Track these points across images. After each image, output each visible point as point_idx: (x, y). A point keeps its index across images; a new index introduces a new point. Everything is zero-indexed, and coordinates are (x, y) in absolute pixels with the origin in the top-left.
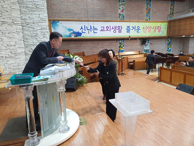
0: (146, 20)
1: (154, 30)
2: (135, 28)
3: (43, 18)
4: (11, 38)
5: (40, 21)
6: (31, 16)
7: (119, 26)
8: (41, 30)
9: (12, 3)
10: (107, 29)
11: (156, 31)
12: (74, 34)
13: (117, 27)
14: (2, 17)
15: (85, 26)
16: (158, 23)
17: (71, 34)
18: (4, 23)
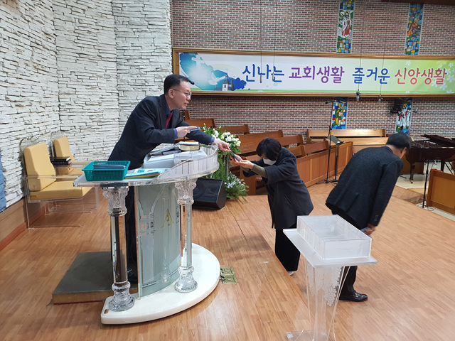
0: (406, 53)
1: (425, 77)
2: (376, 73)
3: (162, 45)
4: (93, 88)
5: (153, 54)
6: (136, 42)
7: (335, 68)
8: (156, 73)
9: (100, 14)
10: (307, 74)
11: (432, 82)
12: (229, 84)
13: (331, 70)
14: (79, 45)
15: (254, 65)
16: (438, 62)
17: (221, 83)
18: (81, 56)
